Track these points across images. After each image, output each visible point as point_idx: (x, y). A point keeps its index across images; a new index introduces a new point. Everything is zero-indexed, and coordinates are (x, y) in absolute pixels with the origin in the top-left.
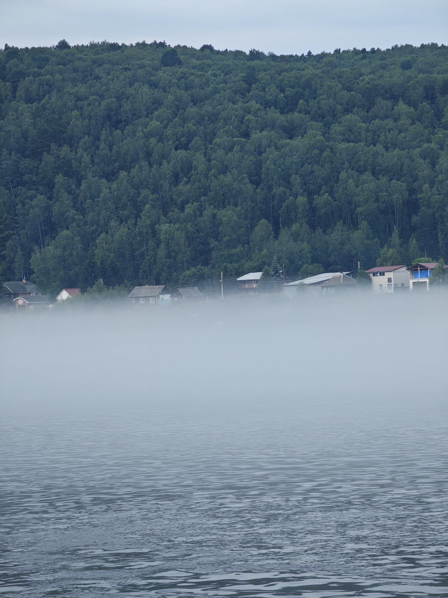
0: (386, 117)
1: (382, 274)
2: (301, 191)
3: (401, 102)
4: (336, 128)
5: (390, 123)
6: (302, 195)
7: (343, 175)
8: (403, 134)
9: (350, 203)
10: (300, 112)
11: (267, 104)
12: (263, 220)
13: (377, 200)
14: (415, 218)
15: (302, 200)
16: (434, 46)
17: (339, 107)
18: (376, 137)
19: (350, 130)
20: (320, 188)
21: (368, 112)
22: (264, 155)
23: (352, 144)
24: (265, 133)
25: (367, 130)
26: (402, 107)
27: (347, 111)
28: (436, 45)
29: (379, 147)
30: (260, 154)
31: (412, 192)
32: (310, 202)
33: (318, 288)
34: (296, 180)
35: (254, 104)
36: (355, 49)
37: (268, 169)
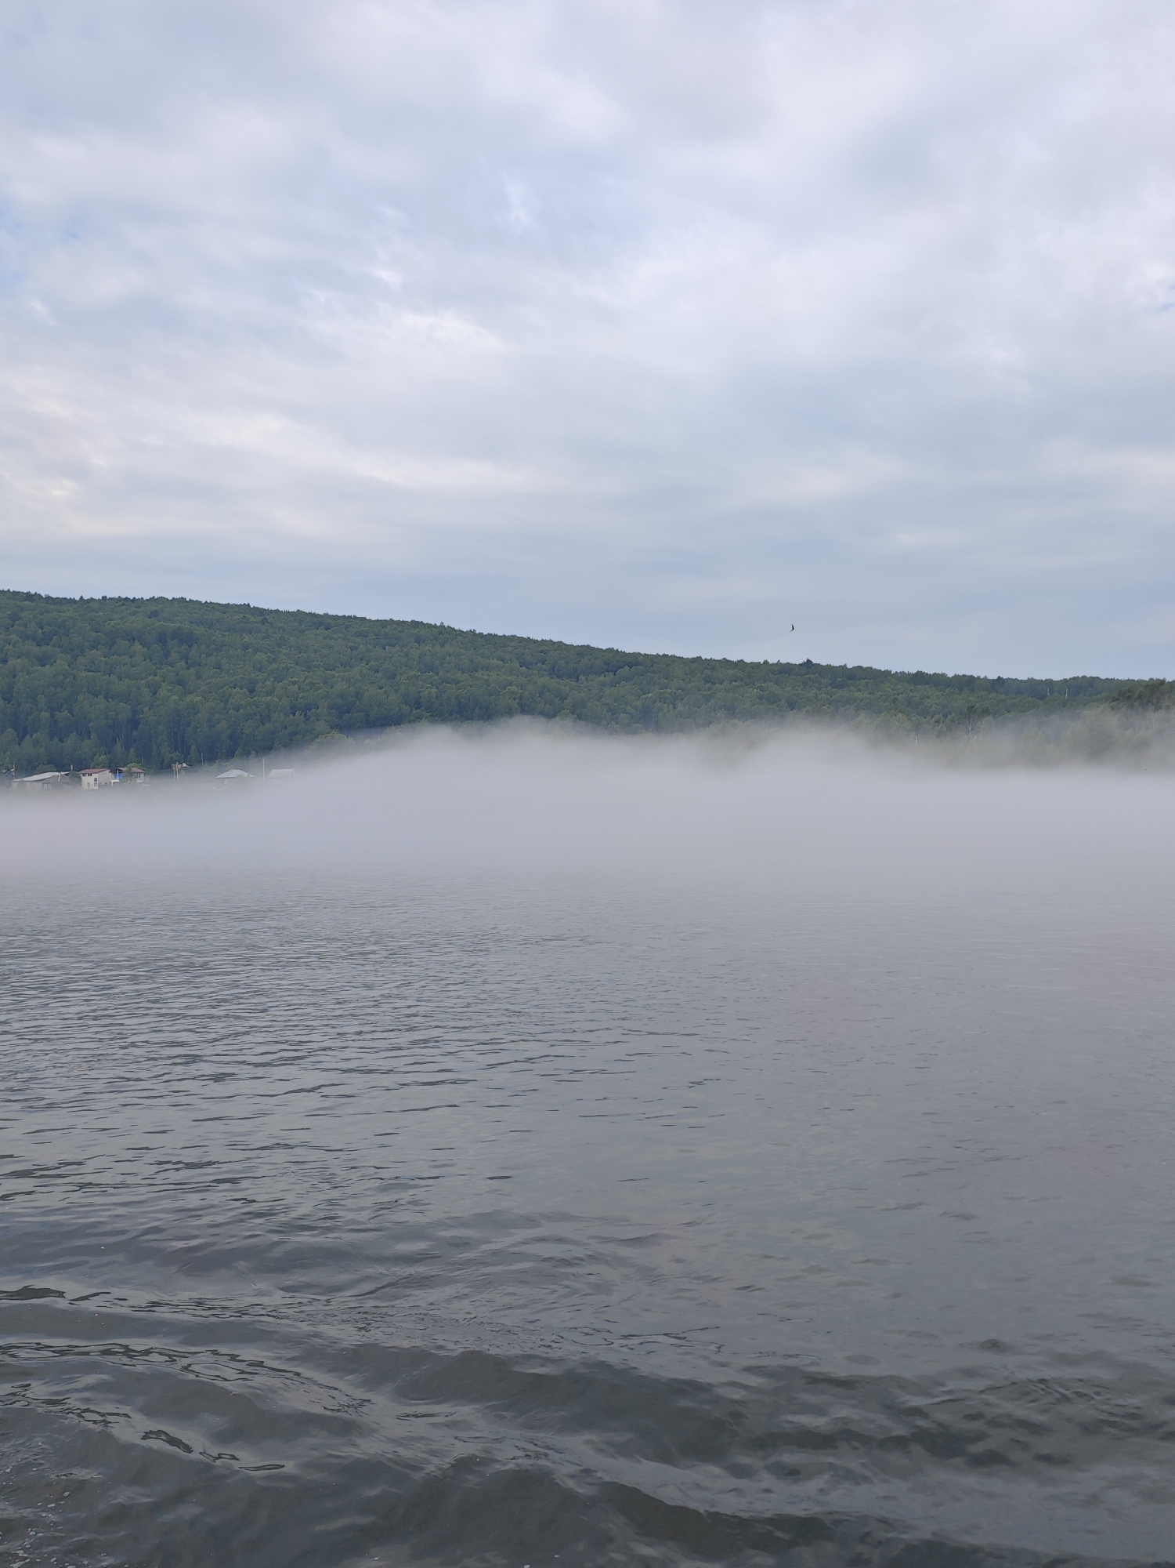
0: (124, 654)
1: (90, 775)
2: (46, 708)
3: (137, 643)
4: (81, 660)
5: (126, 659)
6: (45, 711)
7: (81, 697)
8: (135, 668)
9: (85, 718)
10: (54, 646)
11: (26, 638)
12: (10, 730)
13: (107, 718)
14: (134, 733)
15: (45, 714)
16: (183, 600)
17: (87, 644)
18: (113, 669)
19: (93, 663)
20: (62, 704)
21: (110, 649)
22: (17, 678)
23: (91, 673)
24: (19, 660)
25: (106, 663)
26: (137, 647)
27: (93, 647)
28: (185, 599)
29: (113, 677)
30: (14, 677)
31: (135, 713)
32: (52, 716)
33: (41, 784)
34: (41, 699)
35: (14, 637)
36: (119, 597)
37: (19, 689)
